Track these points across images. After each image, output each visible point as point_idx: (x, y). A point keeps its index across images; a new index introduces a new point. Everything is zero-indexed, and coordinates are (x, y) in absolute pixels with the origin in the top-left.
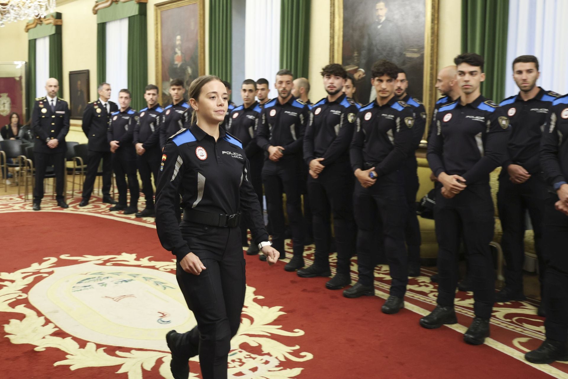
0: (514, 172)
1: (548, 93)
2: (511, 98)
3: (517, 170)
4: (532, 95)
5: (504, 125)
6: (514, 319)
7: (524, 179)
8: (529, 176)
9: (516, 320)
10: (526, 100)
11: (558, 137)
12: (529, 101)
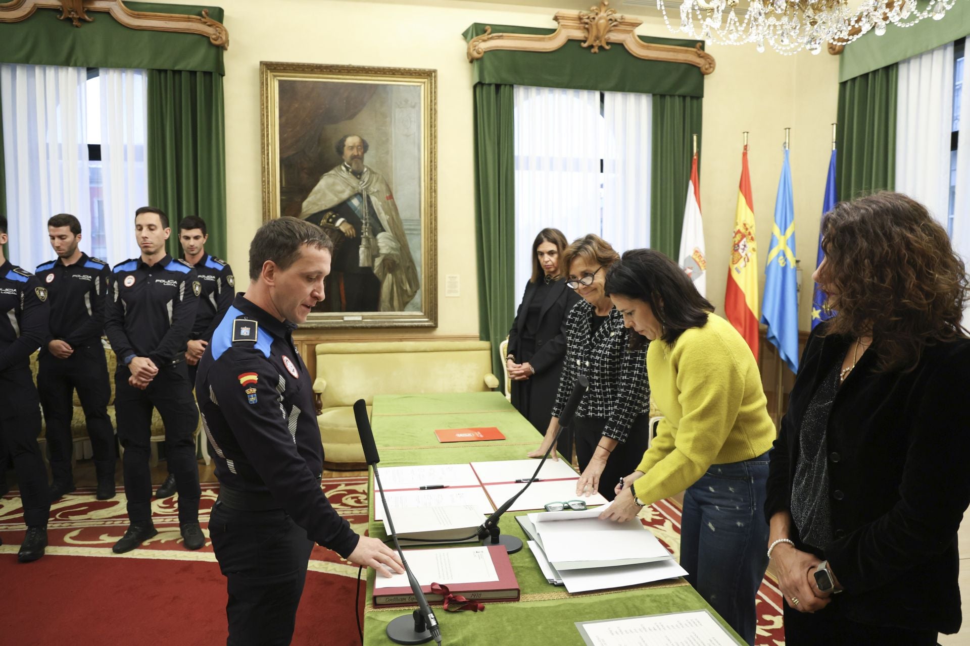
0: (54, 349)
1: (91, 260)
2: (50, 262)
3: (59, 347)
4: (74, 261)
5: (43, 297)
6: (57, 516)
7: (67, 355)
8: (72, 351)
9: (60, 516)
10: (67, 265)
11: (123, 306)
12: (70, 266)
